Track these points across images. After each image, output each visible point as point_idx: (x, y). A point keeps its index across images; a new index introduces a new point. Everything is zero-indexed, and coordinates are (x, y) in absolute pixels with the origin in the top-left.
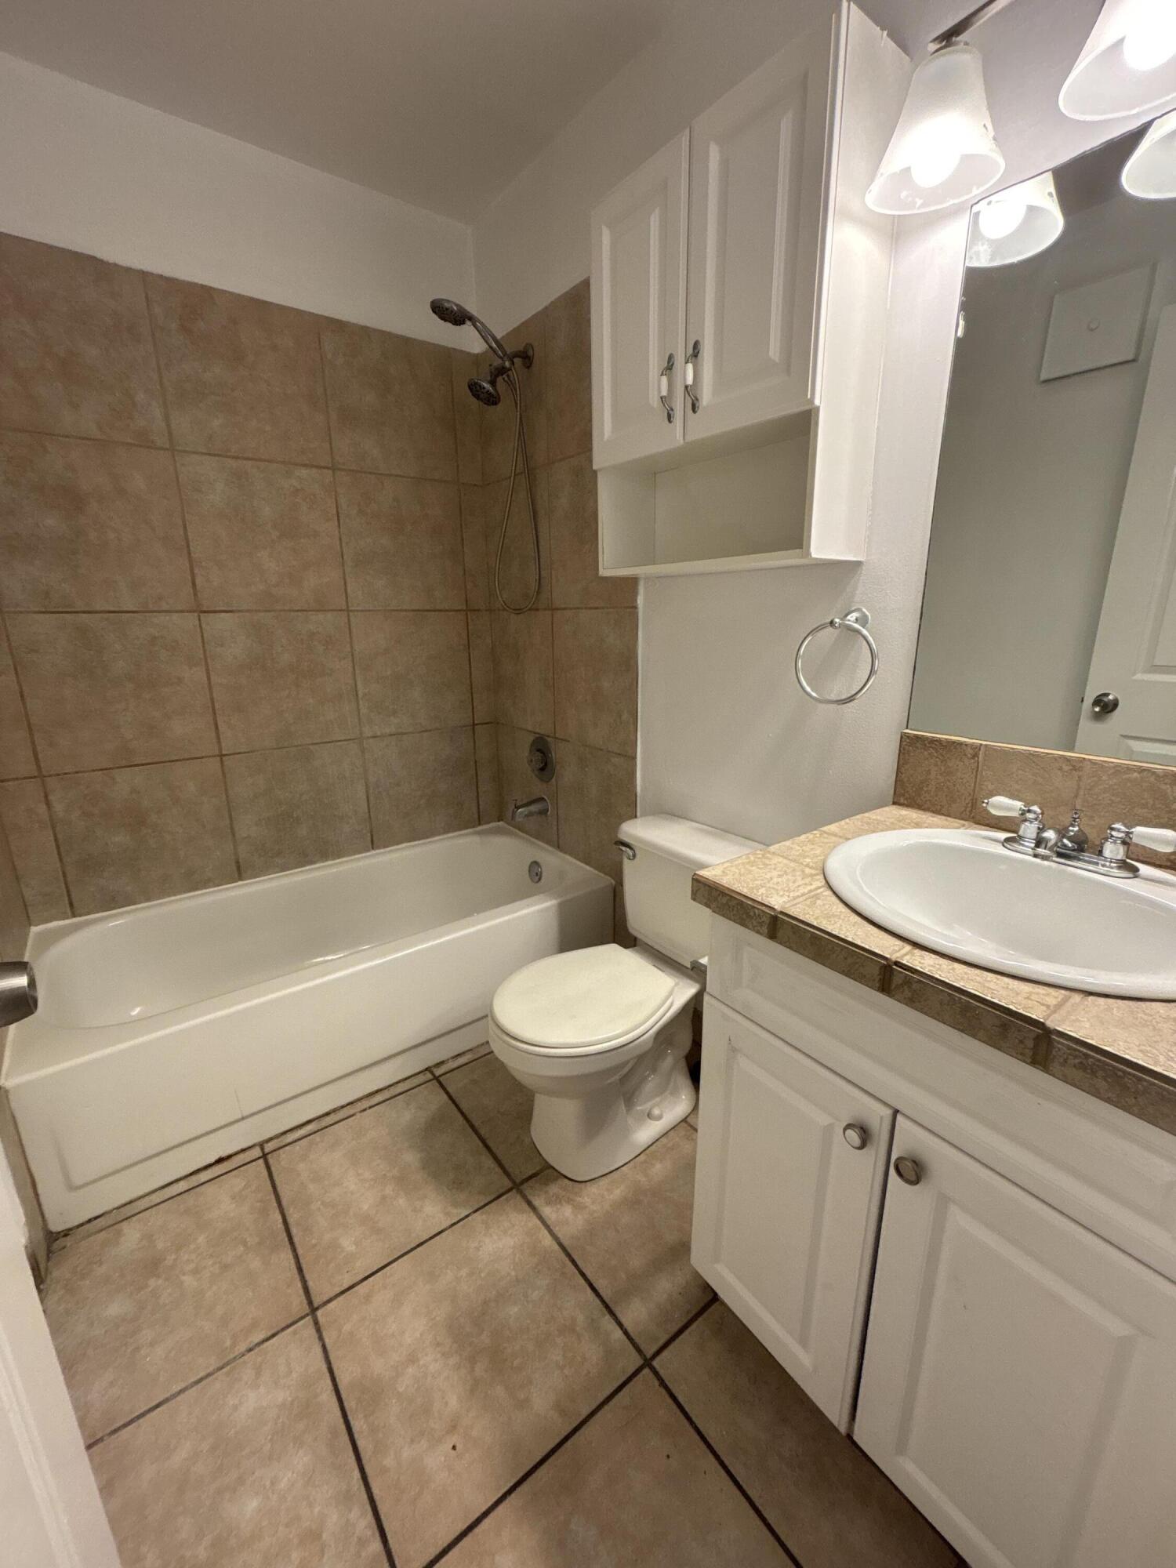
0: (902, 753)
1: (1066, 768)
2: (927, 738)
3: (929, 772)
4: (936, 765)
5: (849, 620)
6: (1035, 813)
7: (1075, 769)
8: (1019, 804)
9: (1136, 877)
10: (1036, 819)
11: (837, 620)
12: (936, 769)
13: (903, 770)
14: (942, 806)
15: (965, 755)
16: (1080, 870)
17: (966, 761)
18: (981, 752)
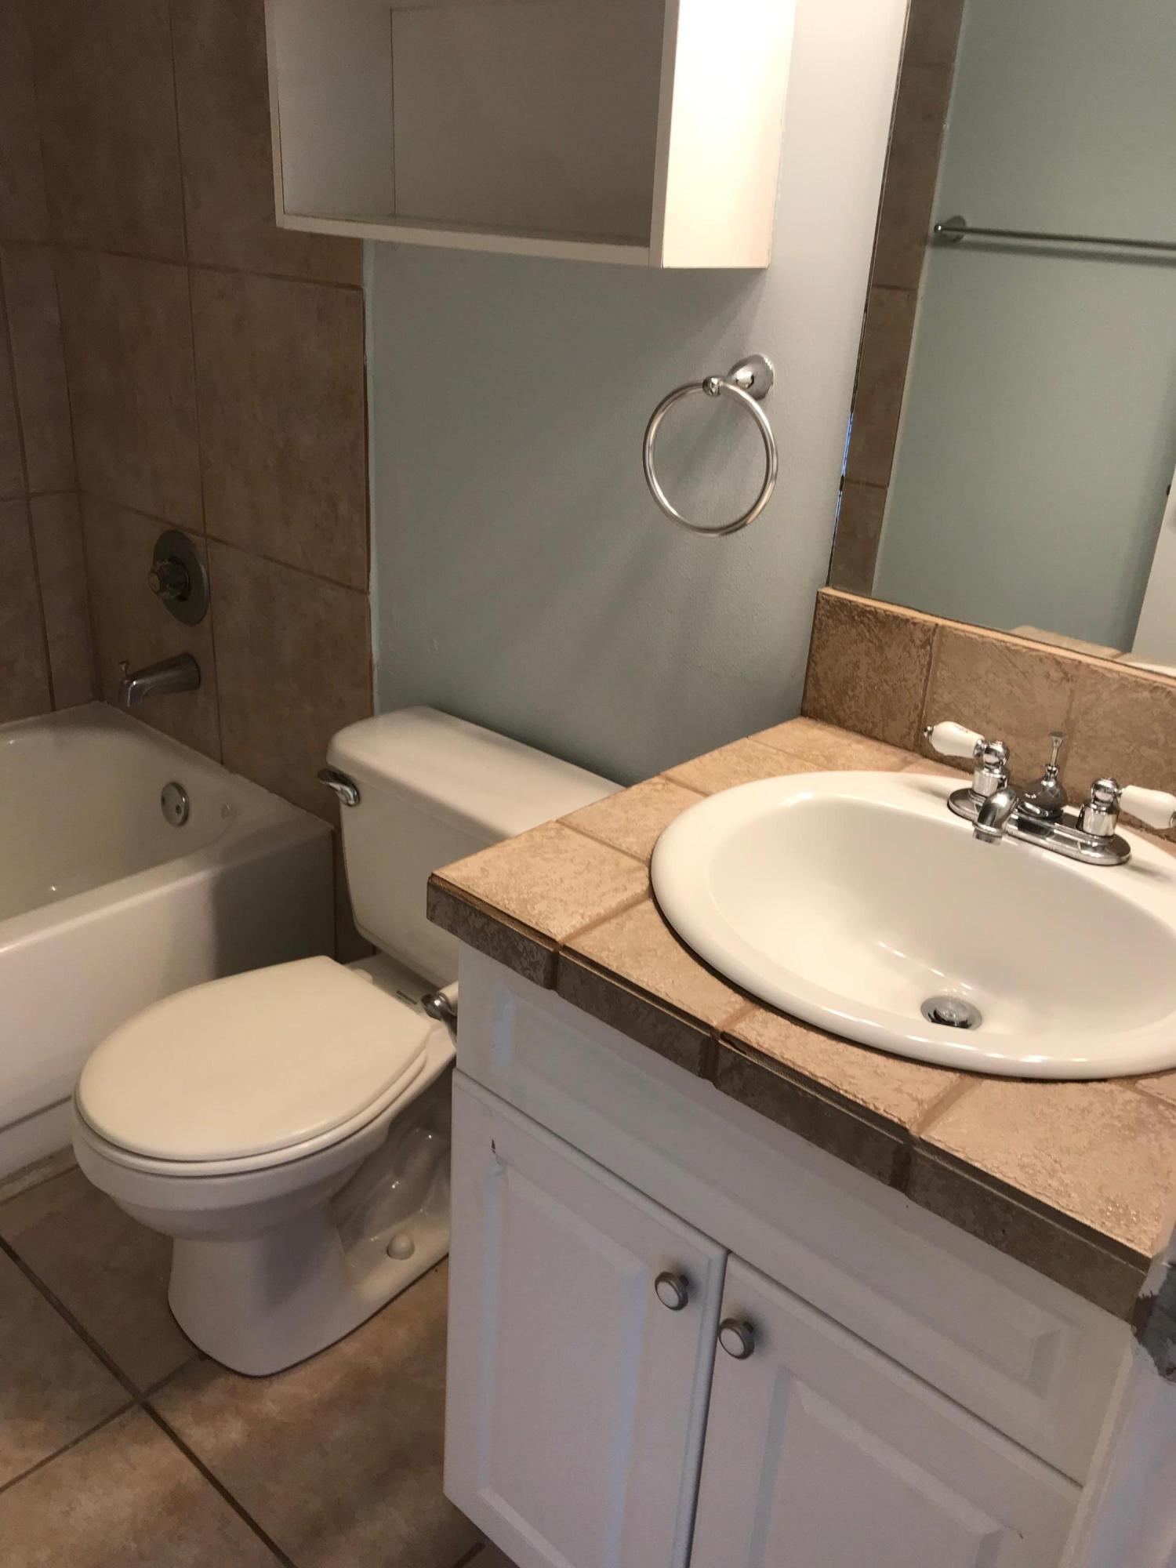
0: (817, 627)
1: (1056, 675)
2: (857, 606)
3: (856, 665)
4: (868, 654)
5: (736, 383)
6: (996, 753)
7: (1067, 678)
8: (974, 738)
9: (1121, 864)
10: (996, 765)
11: (715, 381)
12: (868, 660)
13: (817, 658)
14: (875, 725)
15: (913, 641)
16: (1045, 854)
17: (914, 652)
18: (935, 638)
